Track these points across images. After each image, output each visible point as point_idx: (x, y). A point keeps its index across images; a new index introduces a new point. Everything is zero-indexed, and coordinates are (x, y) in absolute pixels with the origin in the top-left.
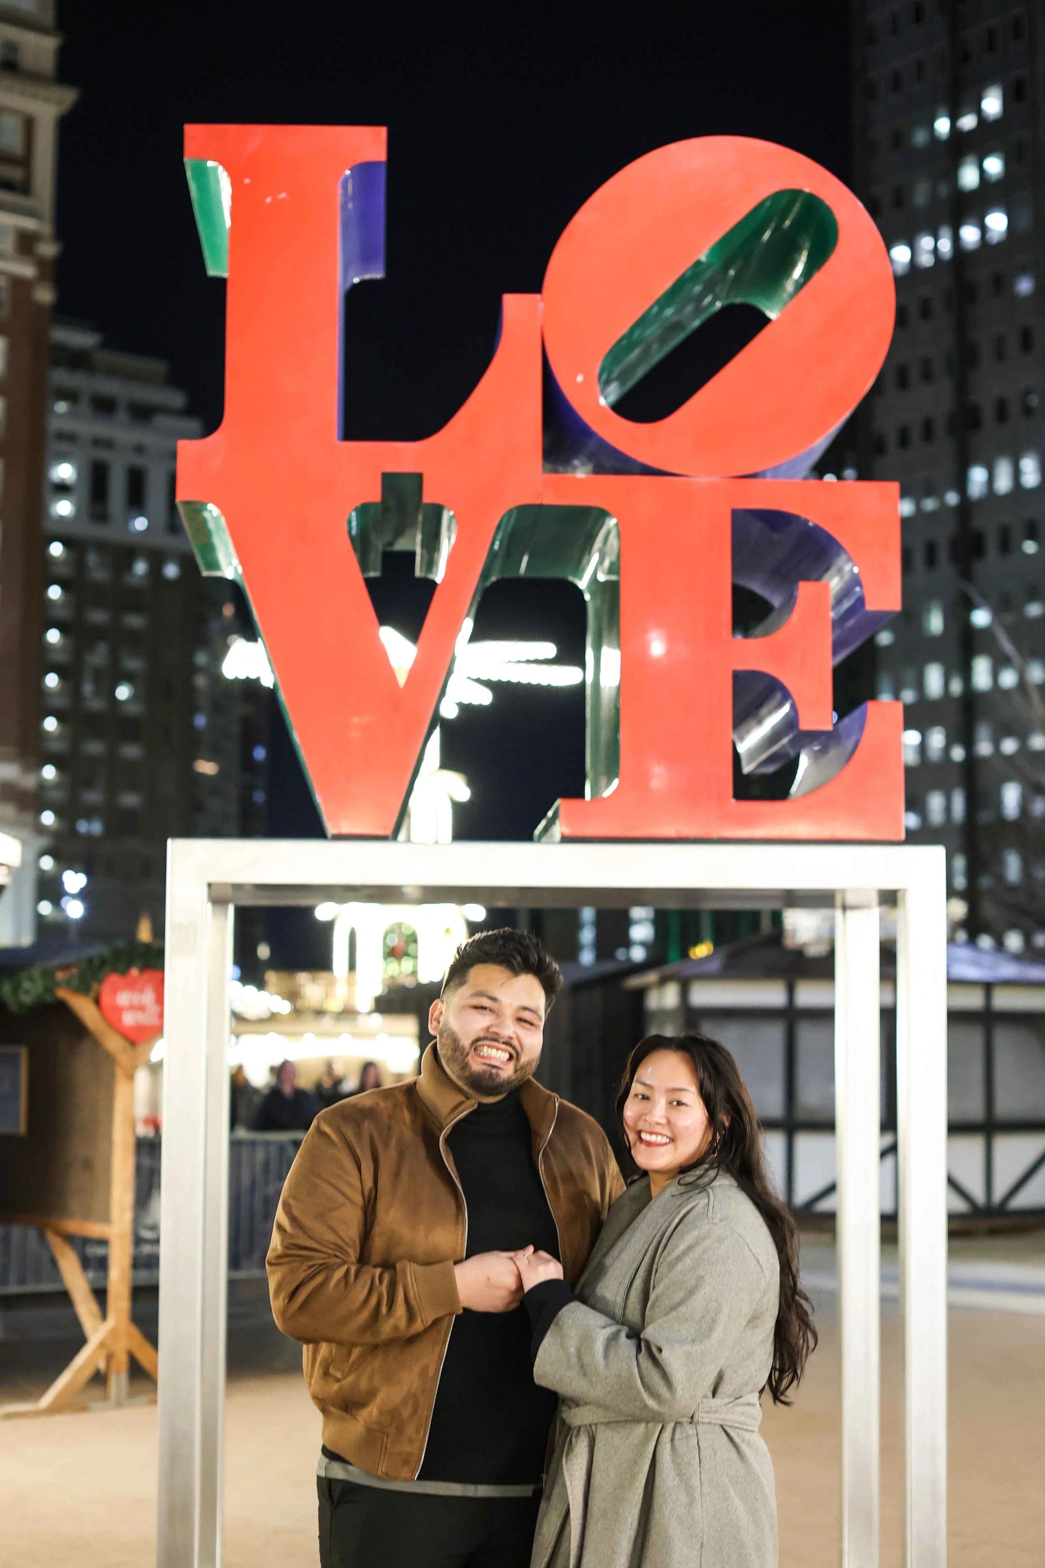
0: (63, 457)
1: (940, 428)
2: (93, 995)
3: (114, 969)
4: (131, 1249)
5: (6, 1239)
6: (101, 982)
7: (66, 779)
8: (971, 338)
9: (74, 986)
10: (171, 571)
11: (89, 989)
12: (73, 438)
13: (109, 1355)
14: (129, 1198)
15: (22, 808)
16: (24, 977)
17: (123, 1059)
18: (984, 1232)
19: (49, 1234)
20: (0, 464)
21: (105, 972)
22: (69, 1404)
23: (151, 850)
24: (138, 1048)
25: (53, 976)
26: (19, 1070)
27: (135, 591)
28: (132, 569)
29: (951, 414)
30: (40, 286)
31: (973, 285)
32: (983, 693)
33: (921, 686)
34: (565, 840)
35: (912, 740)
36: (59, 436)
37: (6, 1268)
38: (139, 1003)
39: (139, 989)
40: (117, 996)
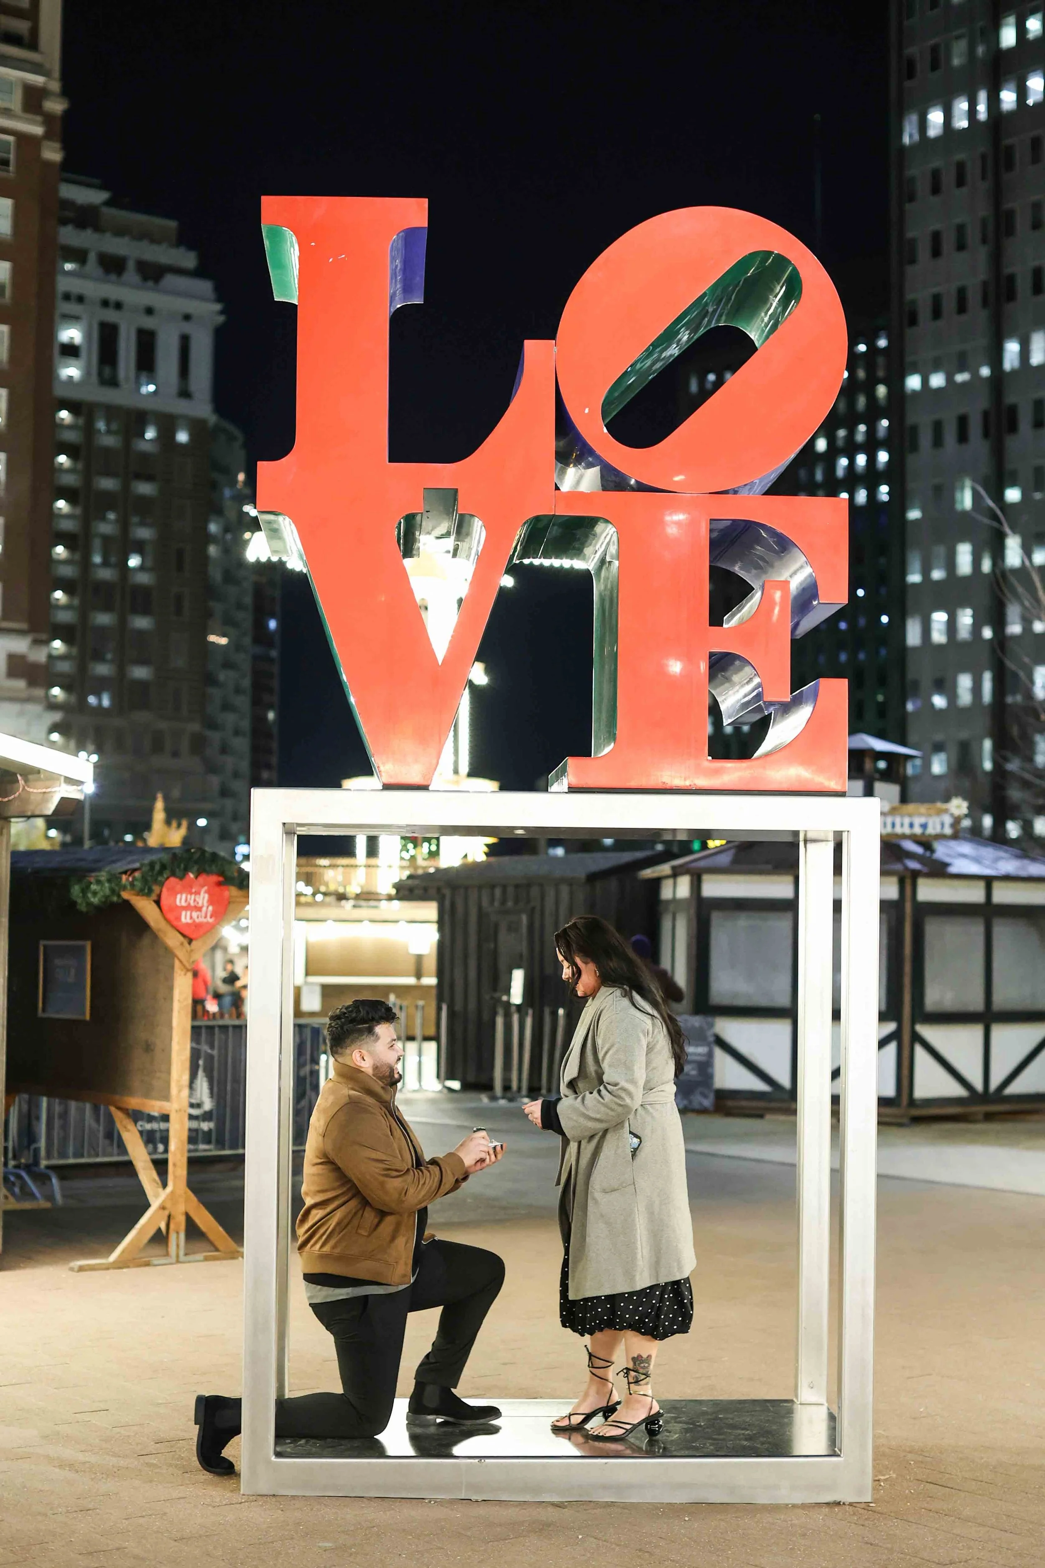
0: (71, 319)
1: (974, 298)
2: (154, 897)
3: (173, 874)
4: (187, 1124)
5: (64, 1115)
6: (162, 884)
7: (75, 651)
8: (1007, 206)
9: (137, 888)
10: (182, 437)
11: (150, 891)
12: (80, 299)
13: (169, 1217)
14: (186, 1077)
15: (32, 682)
16: (92, 880)
17: (180, 953)
18: (981, 1117)
19: (112, 1109)
20: (4, 329)
21: (165, 876)
22: (134, 1259)
23: (163, 725)
24: (194, 943)
25: (119, 880)
26: (85, 961)
27: (145, 457)
28: (142, 435)
29: (985, 284)
30: (46, 144)
31: (1010, 150)
32: (1014, 571)
33: (951, 564)
34: (572, 790)
35: (940, 618)
36: (67, 297)
37: (64, 1140)
38: (196, 904)
39: (195, 892)
40: (176, 898)
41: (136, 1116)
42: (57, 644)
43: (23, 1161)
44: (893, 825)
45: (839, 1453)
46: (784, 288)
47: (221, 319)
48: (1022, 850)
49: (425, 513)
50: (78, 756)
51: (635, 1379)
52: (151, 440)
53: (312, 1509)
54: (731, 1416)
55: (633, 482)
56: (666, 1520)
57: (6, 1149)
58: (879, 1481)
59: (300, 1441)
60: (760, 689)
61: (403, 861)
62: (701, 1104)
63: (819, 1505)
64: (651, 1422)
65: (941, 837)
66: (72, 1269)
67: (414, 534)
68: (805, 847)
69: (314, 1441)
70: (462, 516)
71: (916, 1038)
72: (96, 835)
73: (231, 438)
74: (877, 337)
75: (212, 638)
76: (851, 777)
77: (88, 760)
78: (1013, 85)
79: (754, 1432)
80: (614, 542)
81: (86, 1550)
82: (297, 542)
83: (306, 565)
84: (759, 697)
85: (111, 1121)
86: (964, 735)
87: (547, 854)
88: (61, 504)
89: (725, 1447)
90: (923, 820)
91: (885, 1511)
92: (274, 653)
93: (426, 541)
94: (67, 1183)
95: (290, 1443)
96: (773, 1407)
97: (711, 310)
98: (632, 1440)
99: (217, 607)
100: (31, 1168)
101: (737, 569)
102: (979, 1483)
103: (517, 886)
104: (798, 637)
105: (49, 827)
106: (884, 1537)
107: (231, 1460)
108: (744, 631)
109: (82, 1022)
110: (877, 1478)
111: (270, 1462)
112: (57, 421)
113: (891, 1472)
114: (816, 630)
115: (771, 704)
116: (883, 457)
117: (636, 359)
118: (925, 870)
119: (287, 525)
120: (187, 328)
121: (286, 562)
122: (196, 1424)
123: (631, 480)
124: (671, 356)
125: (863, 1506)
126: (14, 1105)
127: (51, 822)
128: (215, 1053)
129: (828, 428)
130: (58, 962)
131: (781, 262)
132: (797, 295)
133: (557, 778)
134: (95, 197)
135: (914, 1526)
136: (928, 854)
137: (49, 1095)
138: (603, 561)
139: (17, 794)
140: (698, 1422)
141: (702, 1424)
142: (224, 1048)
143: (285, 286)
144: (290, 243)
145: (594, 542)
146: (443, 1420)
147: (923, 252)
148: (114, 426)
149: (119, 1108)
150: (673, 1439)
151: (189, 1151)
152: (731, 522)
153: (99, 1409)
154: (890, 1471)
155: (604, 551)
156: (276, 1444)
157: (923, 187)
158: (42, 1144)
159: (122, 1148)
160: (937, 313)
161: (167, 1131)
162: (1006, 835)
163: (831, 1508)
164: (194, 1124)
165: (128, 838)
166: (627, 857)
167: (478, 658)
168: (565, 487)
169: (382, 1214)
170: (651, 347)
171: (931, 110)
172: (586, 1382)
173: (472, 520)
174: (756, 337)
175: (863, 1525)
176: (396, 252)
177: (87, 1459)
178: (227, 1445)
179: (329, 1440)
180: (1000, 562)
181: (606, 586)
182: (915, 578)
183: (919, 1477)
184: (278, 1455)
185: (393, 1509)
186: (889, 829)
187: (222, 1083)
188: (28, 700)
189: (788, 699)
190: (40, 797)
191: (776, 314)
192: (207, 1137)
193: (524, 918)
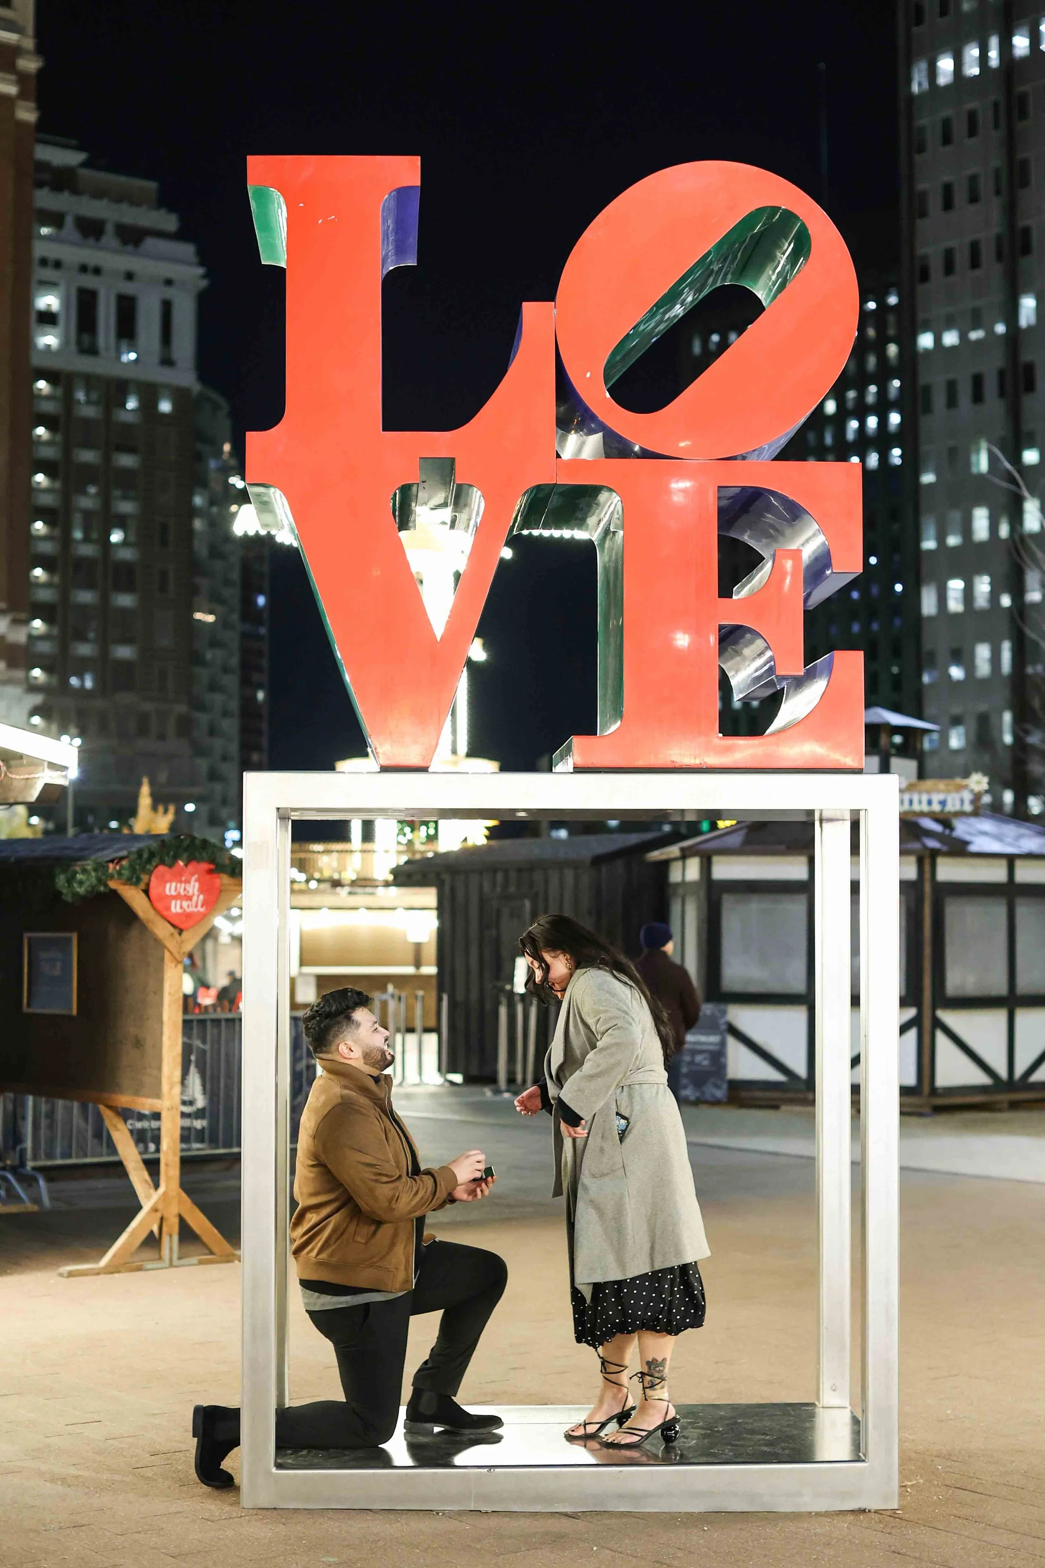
0: (49, 285)
1: (988, 253)
2: (142, 886)
3: (162, 862)
4: (180, 1122)
5: (51, 1115)
6: (150, 873)
7: (55, 631)
8: (1020, 156)
9: (125, 878)
10: (165, 407)
11: (139, 880)
12: (58, 265)
13: (162, 1219)
14: (178, 1074)
15: (12, 664)
16: (78, 869)
17: (170, 944)
18: (1006, 1105)
19: (102, 1108)
21: (154, 864)
22: (126, 1264)
23: (148, 707)
24: (185, 934)
25: (106, 869)
26: (70, 954)
27: (127, 427)
28: (123, 405)
29: (999, 239)
30: (21, 103)
31: (1023, 97)
32: (1033, 536)
33: (967, 530)
34: (578, 770)
35: (956, 585)
36: (44, 262)
37: (51, 1142)
38: (186, 892)
39: (185, 880)
40: (165, 886)
41: (126, 1114)
42: (37, 624)
43: (9, 1162)
44: (911, 802)
45: (864, 1458)
46: (792, 244)
47: (204, 283)
49: (420, 483)
50: (60, 740)
51: (650, 1384)
52: (132, 410)
53: (314, 1523)
54: (750, 1420)
55: (637, 448)
56: (683, 1530)
58: (905, 1486)
59: (302, 1452)
60: (772, 663)
61: (400, 846)
62: (713, 1095)
63: (843, 1512)
64: (667, 1429)
65: (961, 814)
66: (61, 1275)
67: (410, 505)
68: (821, 826)
69: (314, 1451)
70: (460, 487)
71: (938, 1024)
72: (81, 822)
73: (216, 407)
74: (887, 294)
75: (198, 616)
76: (867, 753)
77: (71, 744)
78: (1025, 30)
79: (775, 1437)
80: (618, 511)
82: (288, 516)
83: (297, 538)
84: (771, 670)
85: (100, 1120)
86: (983, 707)
87: (549, 836)
88: (40, 478)
89: (745, 1454)
90: (941, 797)
91: (912, 1518)
92: (263, 631)
93: (422, 513)
94: (55, 1186)
95: (291, 1454)
96: (794, 1410)
97: (716, 268)
98: (648, 1447)
99: (203, 583)
100: (17, 1169)
101: (746, 538)
102: (1010, 1488)
103: (520, 870)
104: (811, 608)
105: (31, 814)
106: (912, 1546)
107: (230, 1472)
108: (754, 602)
109: (70, 1017)
110: (904, 1484)
111: (271, 1473)
112: (35, 392)
113: (918, 1477)
114: (828, 600)
115: (784, 678)
116: (895, 419)
117: (638, 320)
118: (945, 848)
119: (278, 498)
120: (170, 293)
121: (275, 536)
122: (193, 1436)
123: (634, 447)
124: (675, 316)
125: (889, 1513)
127: (33, 809)
128: (207, 1047)
129: (838, 392)
130: (44, 955)
131: (789, 217)
132: (807, 251)
133: (562, 758)
134: (72, 158)
135: (944, 1533)
136: (947, 832)
137: (37, 1093)
138: (607, 532)
140: (716, 1427)
141: (721, 1429)
142: (217, 1043)
143: (272, 248)
144: (278, 204)
145: (597, 511)
146: (441, 1429)
147: (935, 203)
148: (94, 396)
149: (110, 1107)
150: (690, 1445)
151: (182, 1150)
152: (740, 489)
153: (92, 1420)
154: (916, 1476)
155: (608, 520)
157: (933, 138)
158: (29, 1144)
159: (112, 1148)
160: (949, 268)
161: (159, 1129)
162: (1028, 811)
163: (856, 1515)
164: (187, 1122)
165: (114, 824)
166: (633, 839)
167: (478, 634)
168: (566, 455)
170: (655, 308)
171: (941, 56)
172: (599, 1388)
173: (470, 490)
174: (764, 296)
175: (889, 1534)
176: (388, 213)
177: (80, 1473)
178: (226, 1457)
179: (331, 1450)
180: (1018, 527)
181: (610, 557)
182: (929, 544)
183: (947, 1483)
184: (279, 1466)
185: (399, 1522)
186: (906, 807)
187: (215, 1079)
188: (9, 682)
189: (801, 672)
190: (23, 782)
191: (784, 271)
192: (200, 1136)
193: (527, 904)
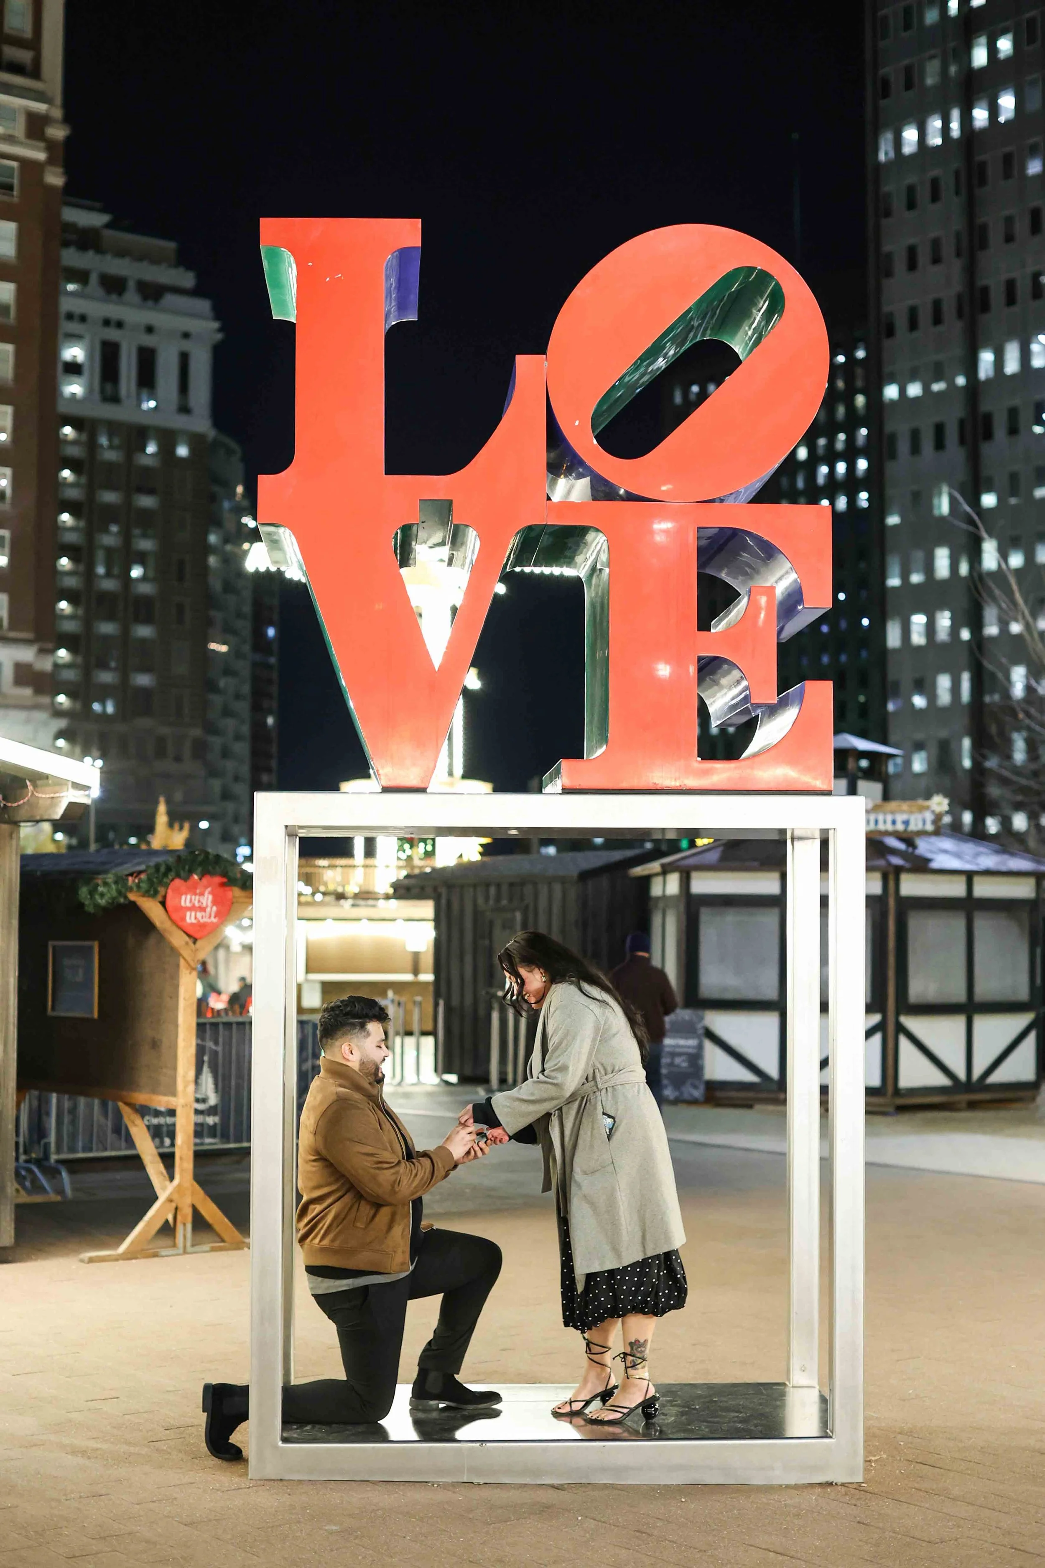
0: (74, 337)
1: (949, 310)
2: (160, 898)
3: (178, 876)
4: (193, 1118)
5: (73, 1111)
6: (167, 886)
7: (79, 660)
8: (981, 220)
10: (182, 451)
11: (156, 892)
12: (83, 319)
13: (176, 1209)
14: (192, 1074)
15: (39, 690)
16: (100, 882)
17: (185, 953)
18: (964, 1105)
19: (121, 1104)
20: (9, 348)
22: (143, 1250)
23: (165, 730)
24: (199, 943)
25: (126, 882)
26: (93, 960)
27: (146, 471)
28: (143, 450)
29: (959, 297)
30: (50, 168)
31: (983, 166)
32: (991, 574)
33: (929, 567)
34: (566, 791)
35: (919, 620)
36: (70, 316)
37: (73, 1136)
38: (200, 904)
39: (200, 893)
40: (181, 898)
41: (143, 1111)
42: (62, 653)
43: (34, 1155)
44: (876, 822)
45: (831, 1434)
46: (767, 302)
47: (219, 336)
48: (1002, 845)
49: (420, 524)
50: (83, 762)
51: (632, 1363)
52: (152, 455)
53: (318, 1493)
54: (725, 1399)
55: (622, 492)
56: (662, 1502)
57: (17, 1144)
58: (870, 1461)
59: (306, 1426)
60: (748, 692)
61: (400, 861)
62: (691, 1095)
63: (812, 1485)
64: (647, 1406)
65: (923, 833)
66: (82, 1261)
67: (410, 544)
68: (792, 845)
69: (318, 1426)
70: (457, 528)
71: (901, 1029)
72: (101, 838)
73: (230, 452)
74: (855, 348)
75: (213, 646)
76: (836, 776)
77: (93, 765)
78: (984, 103)
79: (748, 1415)
80: (604, 550)
81: (99, 1535)
82: (297, 553)
83: (305, 574)
84: (746, 699)
85: (118, 1116)
86: (943, 734)
87: (539, 853)
88: (65, 517)
89: (720, 1430)
90: (905, 817)
91: (876, 1490)
92: (273, 660)
93: (421, 551)
94: (79, 1177)
95: (297, 1429)
96: (766, 1390)
97: (696, 324)
98: (629, 1423)
99: (217, 616)
100: (42, 1162)
101: (724, 575)
102: (968, 1463)
103: (511, 885)
104: (784, 641)
105: (55, 831)
106: (876, 1517)
107: (239, 1446)
108: (730, 636)
109: (91, 1020)
110: (868, 1459)
111: (276, 1447)
112: (61, 437)
113: (882, 1453)
114: (800, 634)
115: (759, 706)
116: (862, 464)
117: (624, 372)
118: (908, 865)
119: (286, 536)
120: (186, 346)
121: (284, 572)
122: (203, 1411)
123: (620, 490)
124: (658, 369)
125: (855, 1486)
126: (25, 1102)
127: (57, 826)
128: (219, 1049)
129: (809, 439)
130: (66, 962)
131: (764, 277)
132: (781, 308)
133: (552, 779)
134: (96, 219)
135: (906, 1505)
136: (910, 850)
137: (60, 1091)
138: (594, 569)
139: (27, 799)
140: (693, 1405)
141: (697, 1407)
142: (228, 1044)
143: (283, 304)
144: (288, 263)
145: (585, 550)
146: (445, 1405)
147: (900, 264)
149: (127, 1104)
150: (669, 1421)
151: (196, 1144)
152: (718, 529)
153: (110, 1397)
154: (880, 1452)
155: (595, 558)
156: (283, 1430)
157: (898, 203)
158: (52, 1138)
159: (130, 1142)
160: (913, 325)
161: (174, 1125)
162: (986, 831)
163: (823, 1488)
164: (200, 1119)
165: (133, 840)
166: (617, 855)
167: (473, 665)
168: (556, 498)
169: (378, 1205)
170: (639, 361)
171: (906, 127)
172: (583, 1367)
173: (466, 530)
174: (741, 350)
175: (855, 1505)
176: (391, 271)
177: (99, 1446)
178: (235, 1432)
179: (334, 1425)
180: (976, 565)
181: (597, 593)
182: (894, 582)
183: (910, 1457)
184: (285, 1440)
185: (397, 1493)
186: (872, 826)
187: (226, 1078)
188: (36, 707)
189: (774, 700)
190: (49, 801)
191: (759, 328)
192: (212, 1131)
193: (518, 916)
